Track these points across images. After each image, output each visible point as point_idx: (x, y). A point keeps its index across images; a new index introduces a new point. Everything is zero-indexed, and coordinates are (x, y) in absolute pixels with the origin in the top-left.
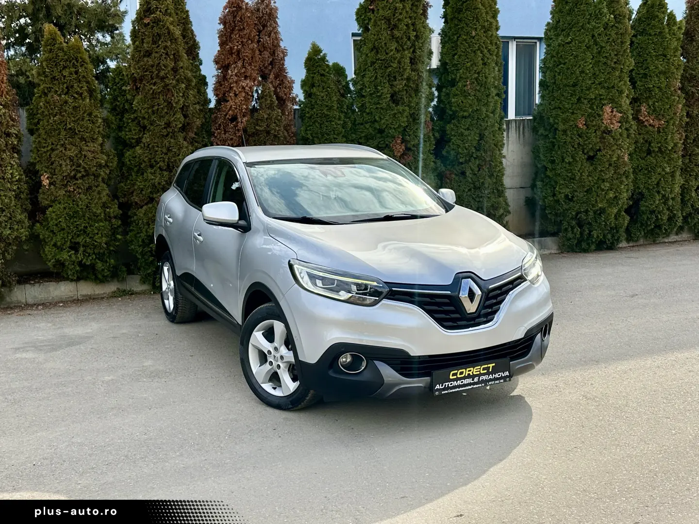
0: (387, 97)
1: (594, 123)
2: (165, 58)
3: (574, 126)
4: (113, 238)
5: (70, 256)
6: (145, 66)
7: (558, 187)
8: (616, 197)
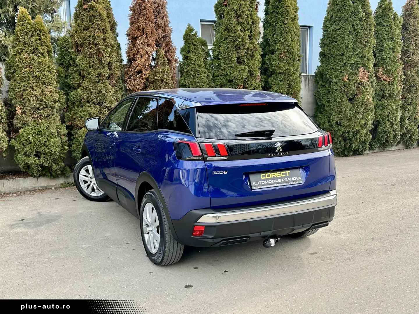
0: (235, 60)
1: (354, 78)
2: (98, 31)
3: (342, 80)
4: (62, 149)
5: (35, 161)
6: (85, 36)
7: (332, 117)
8: (365, 123)
